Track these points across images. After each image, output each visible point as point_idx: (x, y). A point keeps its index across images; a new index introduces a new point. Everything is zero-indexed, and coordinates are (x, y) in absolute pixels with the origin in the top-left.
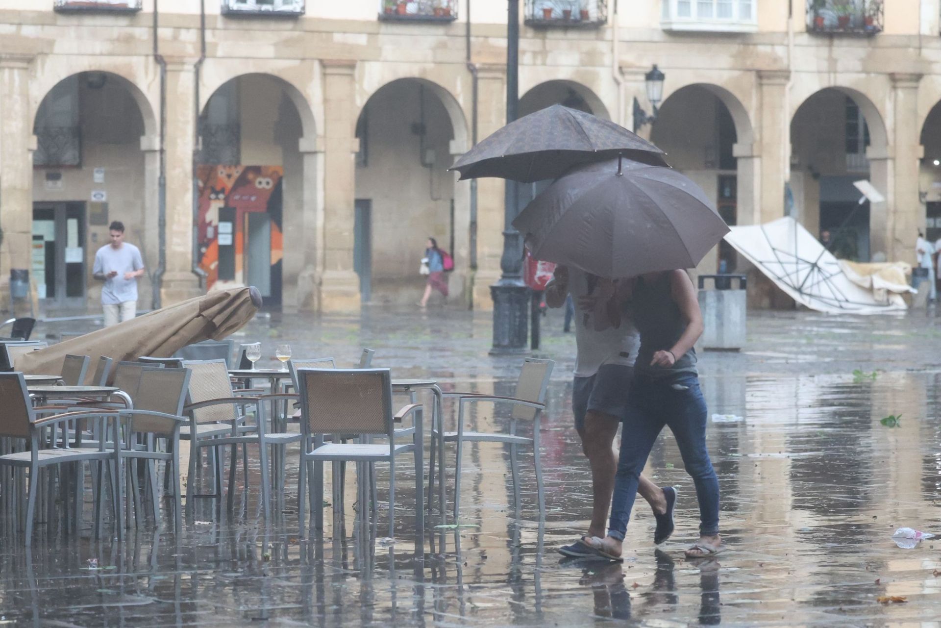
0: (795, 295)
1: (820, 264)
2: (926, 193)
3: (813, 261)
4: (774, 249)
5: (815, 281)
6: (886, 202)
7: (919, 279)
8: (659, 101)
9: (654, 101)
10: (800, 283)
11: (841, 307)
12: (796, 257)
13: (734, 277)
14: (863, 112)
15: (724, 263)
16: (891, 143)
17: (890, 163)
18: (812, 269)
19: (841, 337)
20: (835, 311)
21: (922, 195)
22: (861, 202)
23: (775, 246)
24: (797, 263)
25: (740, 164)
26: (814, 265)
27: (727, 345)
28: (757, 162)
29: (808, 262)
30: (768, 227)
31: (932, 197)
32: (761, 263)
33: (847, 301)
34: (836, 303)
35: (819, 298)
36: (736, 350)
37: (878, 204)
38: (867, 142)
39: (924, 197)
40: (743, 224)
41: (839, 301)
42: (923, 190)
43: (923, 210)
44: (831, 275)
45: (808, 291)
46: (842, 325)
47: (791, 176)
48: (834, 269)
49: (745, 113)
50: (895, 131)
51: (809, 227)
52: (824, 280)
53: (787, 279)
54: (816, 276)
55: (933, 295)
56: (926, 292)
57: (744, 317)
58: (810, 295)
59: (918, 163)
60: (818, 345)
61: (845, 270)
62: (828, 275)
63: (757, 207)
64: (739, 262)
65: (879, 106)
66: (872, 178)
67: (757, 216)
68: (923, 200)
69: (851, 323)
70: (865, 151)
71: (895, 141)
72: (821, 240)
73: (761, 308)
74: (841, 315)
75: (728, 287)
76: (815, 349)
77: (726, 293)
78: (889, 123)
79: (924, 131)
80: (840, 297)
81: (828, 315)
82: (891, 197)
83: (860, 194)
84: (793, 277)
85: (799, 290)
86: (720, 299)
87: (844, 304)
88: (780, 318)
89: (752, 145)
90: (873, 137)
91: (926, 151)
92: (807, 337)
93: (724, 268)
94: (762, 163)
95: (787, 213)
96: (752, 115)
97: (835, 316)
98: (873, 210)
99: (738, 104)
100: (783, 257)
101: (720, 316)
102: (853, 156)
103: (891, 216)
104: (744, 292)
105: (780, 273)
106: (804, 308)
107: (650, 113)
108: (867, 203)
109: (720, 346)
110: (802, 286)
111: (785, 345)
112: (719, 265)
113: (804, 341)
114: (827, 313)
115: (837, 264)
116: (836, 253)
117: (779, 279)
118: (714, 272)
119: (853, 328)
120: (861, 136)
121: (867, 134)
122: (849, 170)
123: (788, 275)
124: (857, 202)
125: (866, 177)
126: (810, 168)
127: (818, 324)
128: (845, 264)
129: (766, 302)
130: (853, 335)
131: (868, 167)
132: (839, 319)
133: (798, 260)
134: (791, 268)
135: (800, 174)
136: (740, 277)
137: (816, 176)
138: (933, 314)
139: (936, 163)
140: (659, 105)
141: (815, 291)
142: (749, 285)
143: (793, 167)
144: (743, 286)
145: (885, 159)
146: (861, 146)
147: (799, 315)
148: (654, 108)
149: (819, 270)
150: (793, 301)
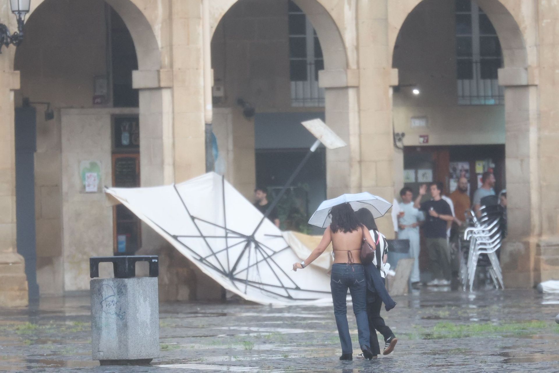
0: (225, 283)
1: (257, 237)
2: (403, 135)
3: (249, 233)
4: (193, 218)
5: (253, 261)
6: (348, 147)
7: (397, 255)
8: (27, 11)
9: (19, 12)
10: (231, 266)
11: (290, 297)
12: (225, 228)
13: (140, 259)
14: (311, 22)
15: (122, 238)
16: (353, 65)
17: (351, 93)
18: (248, 245)
19: (291, 339)
20: (281, 303)
21: (398, 137)
22: (313, 149)
23: (193, 214)
24: (226, 237)
25: (143, 98)
26: (250, 240)
27: (133, 355)
28: (166, 95)
29: (242, 236)
30: (184, 187)
31: (412, 140)
32: (175, 237)
33: (297, 288)
34: (283, 292)
35: (258, 285)
36: (146, 362)
37: (337, 150)
38: (320, 65)
39: (400, 140)
40: (150, 184)
41: (286, 289)
42: (399, 130)
43: (400, 158)
44: (275, 253)
45: (242, 276)
46: (293, 323)
47: (215, 114)
48: (278, 244)
49: (148, 27)
50: (357, 48)
51: (240, 186)
52: (265, 259)
53: (212, 260)
54: (253, 255)
55: (416, 277)
56: (407, 273)
57: (157, 315)
58: (245, 282)
59: (391, 92)
60: (259, 352)
61: (292, 245)
62: (270, 253)
63: (168, 159)
64: (144, 237)
65: (334, 14)
66: (328, 115)
67: (168, 170)
68: (399, 144)
69: (305, 319)
70: (317, 78)
71: (358, 63)
72: (257, 204)
73: (178, 302)
74: (289, 309)
75: (131, 274)
76: (255, 358)
77: (130, 282)
78: (349, 37)
79: (396, 47)
80: (288, 283)
81: (271, 309)
82: (354, 141)
83: (312, 138)
84: (222, 257)
85: (230, 275)
86: (121, 291)
87: (293, 293)
88: (205, 315)
89: (158, 71)
90: (326, 58)
91: (401, 76)
92: (244, 341)
93: (123, 246)
94: (173, 96)
95: (209, 167)
96: (158, 29)
97: (280, 310)
98: (330, 159)
99: (138, 15)
100: (207, 230)
101: (122, 314)
102: (300, 83)
103: (356, 167)
104: (155, 280)
105: (204, 252)
106: (237, 300)
107: (13, 29)
108: (322, 149)
109: (124, 357)
110: (234, 268)
111: (214, 352)
112: (117, 243)
113: (240, 347)
114: (271, 305)
115: (282, 237)
116: (277, 221)
117: (202, 260)
118: (109, 253)
119: (310, 326)
120: (310, 57)
121: (318, 52)
122: (295, 105)
123: (214, 254)
124: (309, 149)
125: (320, 114)
126: (241, 102)
127: (259, 321)
128: (291, 235)
129: (184, 293)
130: (310, 337)
131: (321, 99)
132: (287, 315)
133: (228, 233)
134: (218, 245)
135: (226, 111)
136: (149, 260)
137: (249, 114)
138: (417, 303)
139: (416, 92)
140: (26, 18)
141: (253, 276)
142: (162, 269)
143: (216, 102)
144: (154, 272)
145: (347, 88)
146: (310, 69)
147: (231, 310)
148: (20, 21)
149: (257, 246)
150: (223, 291)
